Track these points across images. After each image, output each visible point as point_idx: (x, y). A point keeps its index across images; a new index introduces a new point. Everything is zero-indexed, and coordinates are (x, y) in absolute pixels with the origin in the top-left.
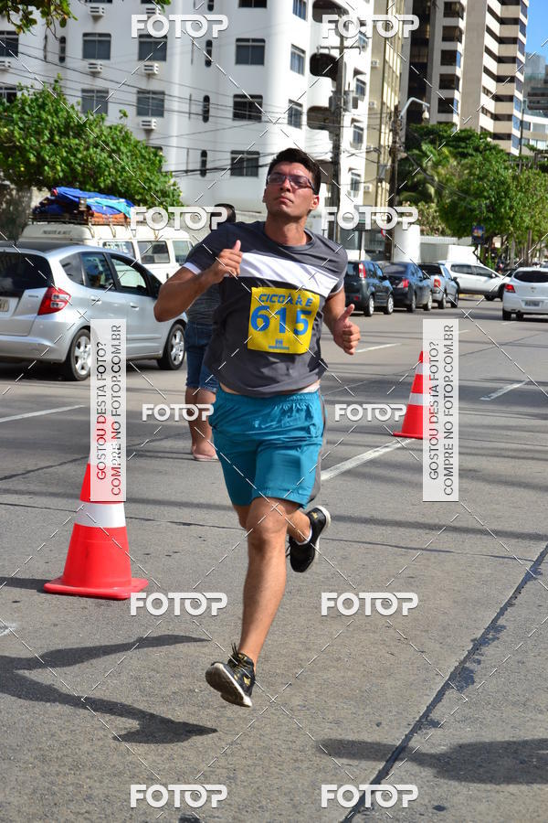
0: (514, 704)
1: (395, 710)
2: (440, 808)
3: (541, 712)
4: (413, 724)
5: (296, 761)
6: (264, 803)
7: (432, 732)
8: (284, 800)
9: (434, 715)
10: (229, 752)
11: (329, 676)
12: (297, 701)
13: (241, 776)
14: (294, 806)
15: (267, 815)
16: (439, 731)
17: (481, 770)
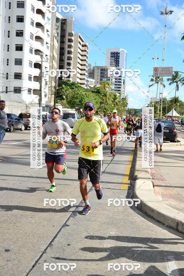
0: (86, 220)
1: (58, 222)
2: (69, 245)
3: (93, 222)
4: (62, 226)
5: (33, 235)
6: (26, 245)
7: (67, 227)
8: (31, 244)
9: (67, 223)
10: (16, 234)
11: (41, 215)
12: (33, 221)
13: (20, 239)
14: (33, 246)
15: (27, 248)
16: (68, 227)
17: (79, 236)
